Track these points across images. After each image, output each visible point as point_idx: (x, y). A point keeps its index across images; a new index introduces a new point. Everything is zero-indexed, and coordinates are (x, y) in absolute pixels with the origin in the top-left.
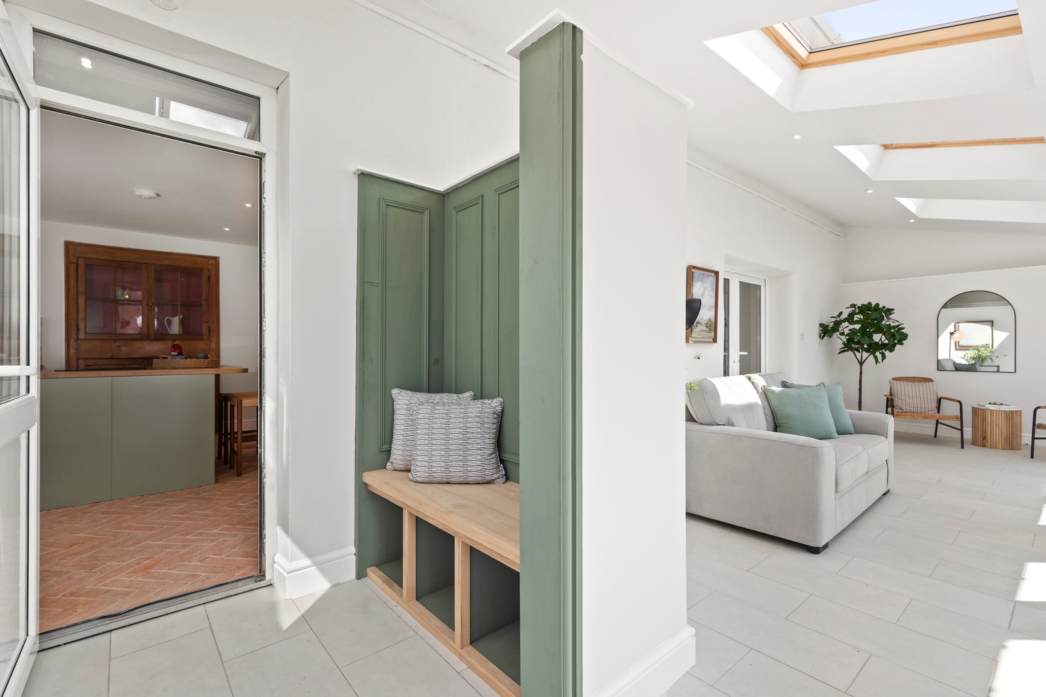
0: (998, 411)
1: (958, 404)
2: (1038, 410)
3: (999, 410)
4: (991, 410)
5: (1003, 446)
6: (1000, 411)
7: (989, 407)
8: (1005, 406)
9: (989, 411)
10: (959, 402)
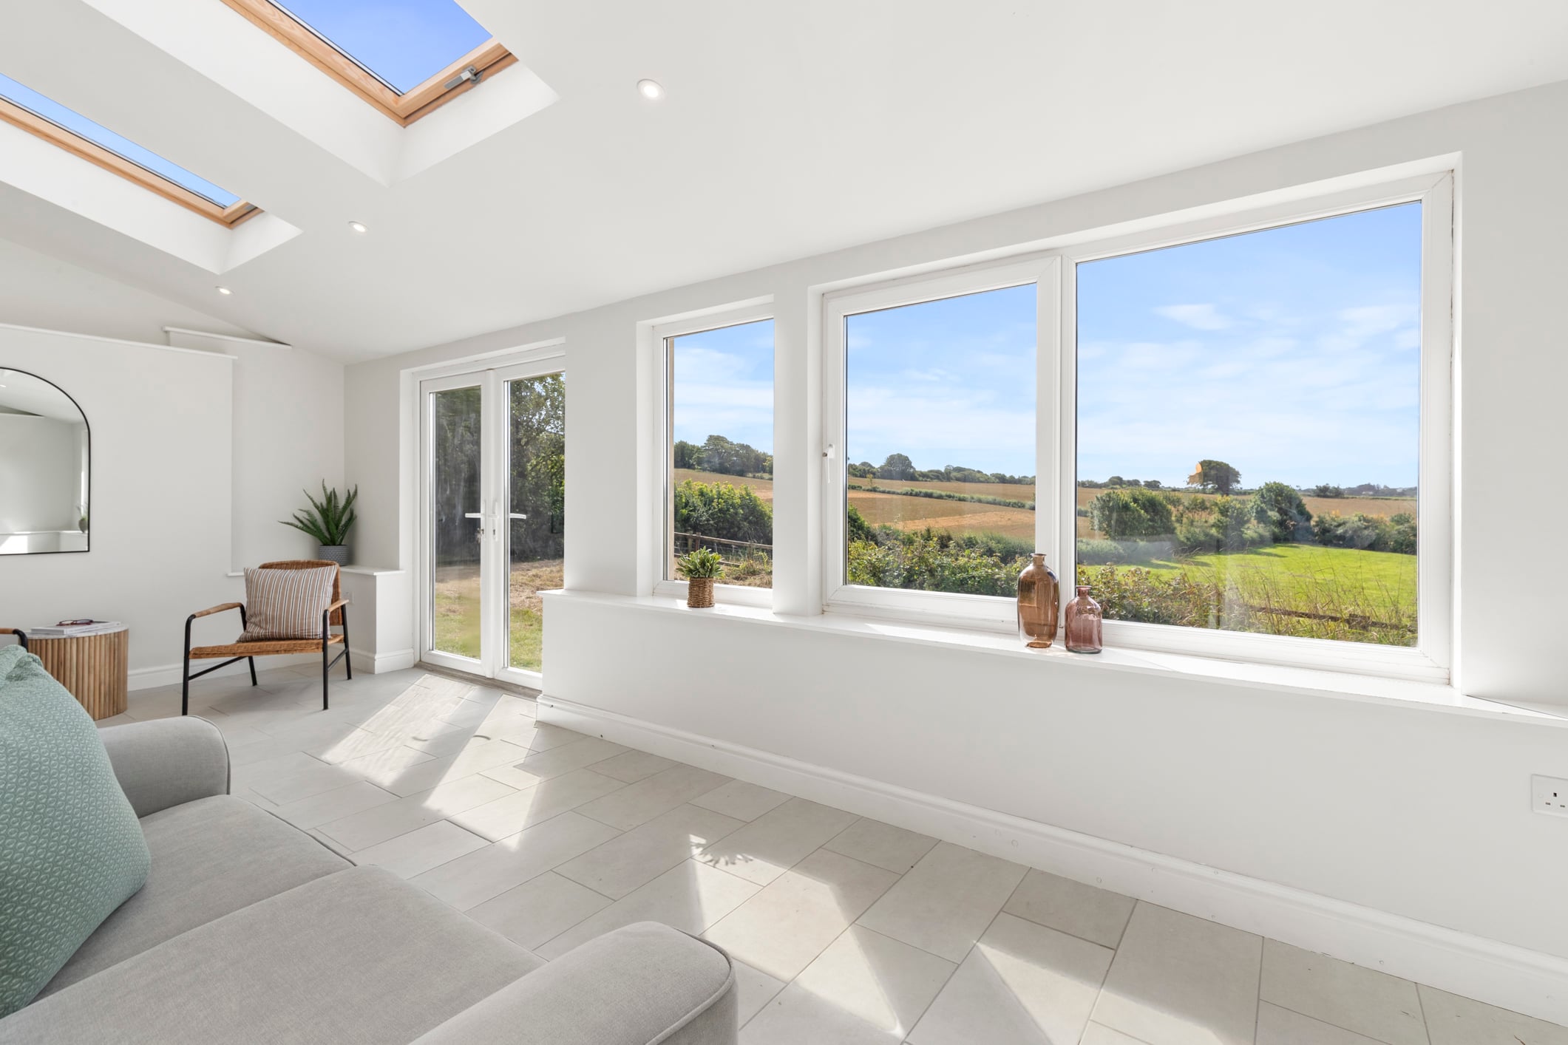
0: (93, 638)
1: (16, 637)
2: (194, 622)
3: (95, 636)
4: (77, 639)
5: (102, 712)
6: (98, 638)
7: (69, 631)
8: (100, 626)
9: (75, 641)
10: (16, 632)
